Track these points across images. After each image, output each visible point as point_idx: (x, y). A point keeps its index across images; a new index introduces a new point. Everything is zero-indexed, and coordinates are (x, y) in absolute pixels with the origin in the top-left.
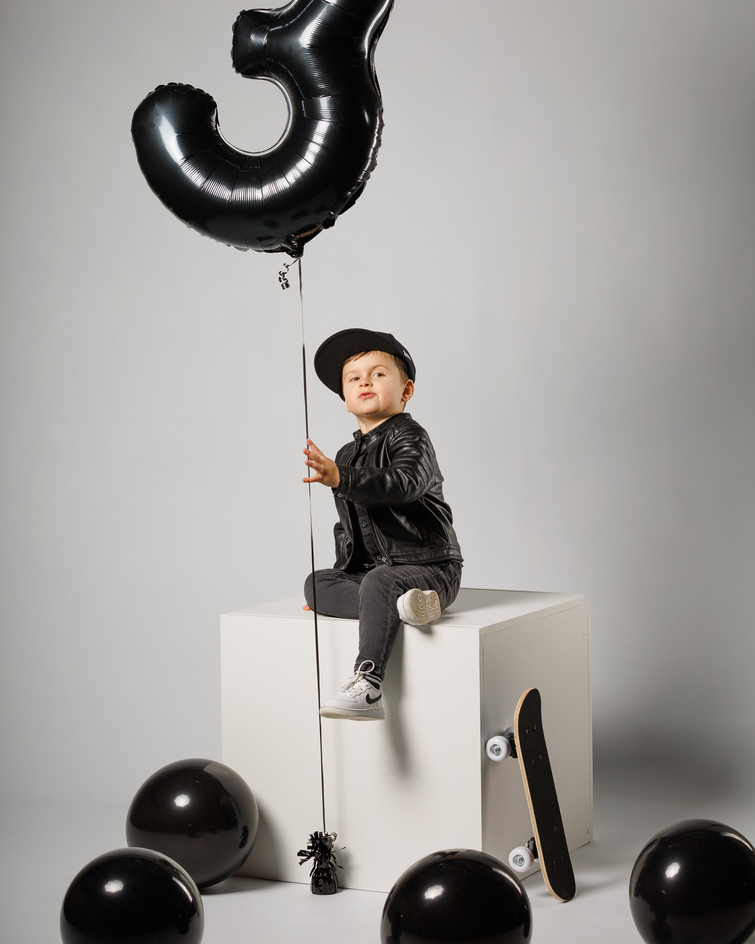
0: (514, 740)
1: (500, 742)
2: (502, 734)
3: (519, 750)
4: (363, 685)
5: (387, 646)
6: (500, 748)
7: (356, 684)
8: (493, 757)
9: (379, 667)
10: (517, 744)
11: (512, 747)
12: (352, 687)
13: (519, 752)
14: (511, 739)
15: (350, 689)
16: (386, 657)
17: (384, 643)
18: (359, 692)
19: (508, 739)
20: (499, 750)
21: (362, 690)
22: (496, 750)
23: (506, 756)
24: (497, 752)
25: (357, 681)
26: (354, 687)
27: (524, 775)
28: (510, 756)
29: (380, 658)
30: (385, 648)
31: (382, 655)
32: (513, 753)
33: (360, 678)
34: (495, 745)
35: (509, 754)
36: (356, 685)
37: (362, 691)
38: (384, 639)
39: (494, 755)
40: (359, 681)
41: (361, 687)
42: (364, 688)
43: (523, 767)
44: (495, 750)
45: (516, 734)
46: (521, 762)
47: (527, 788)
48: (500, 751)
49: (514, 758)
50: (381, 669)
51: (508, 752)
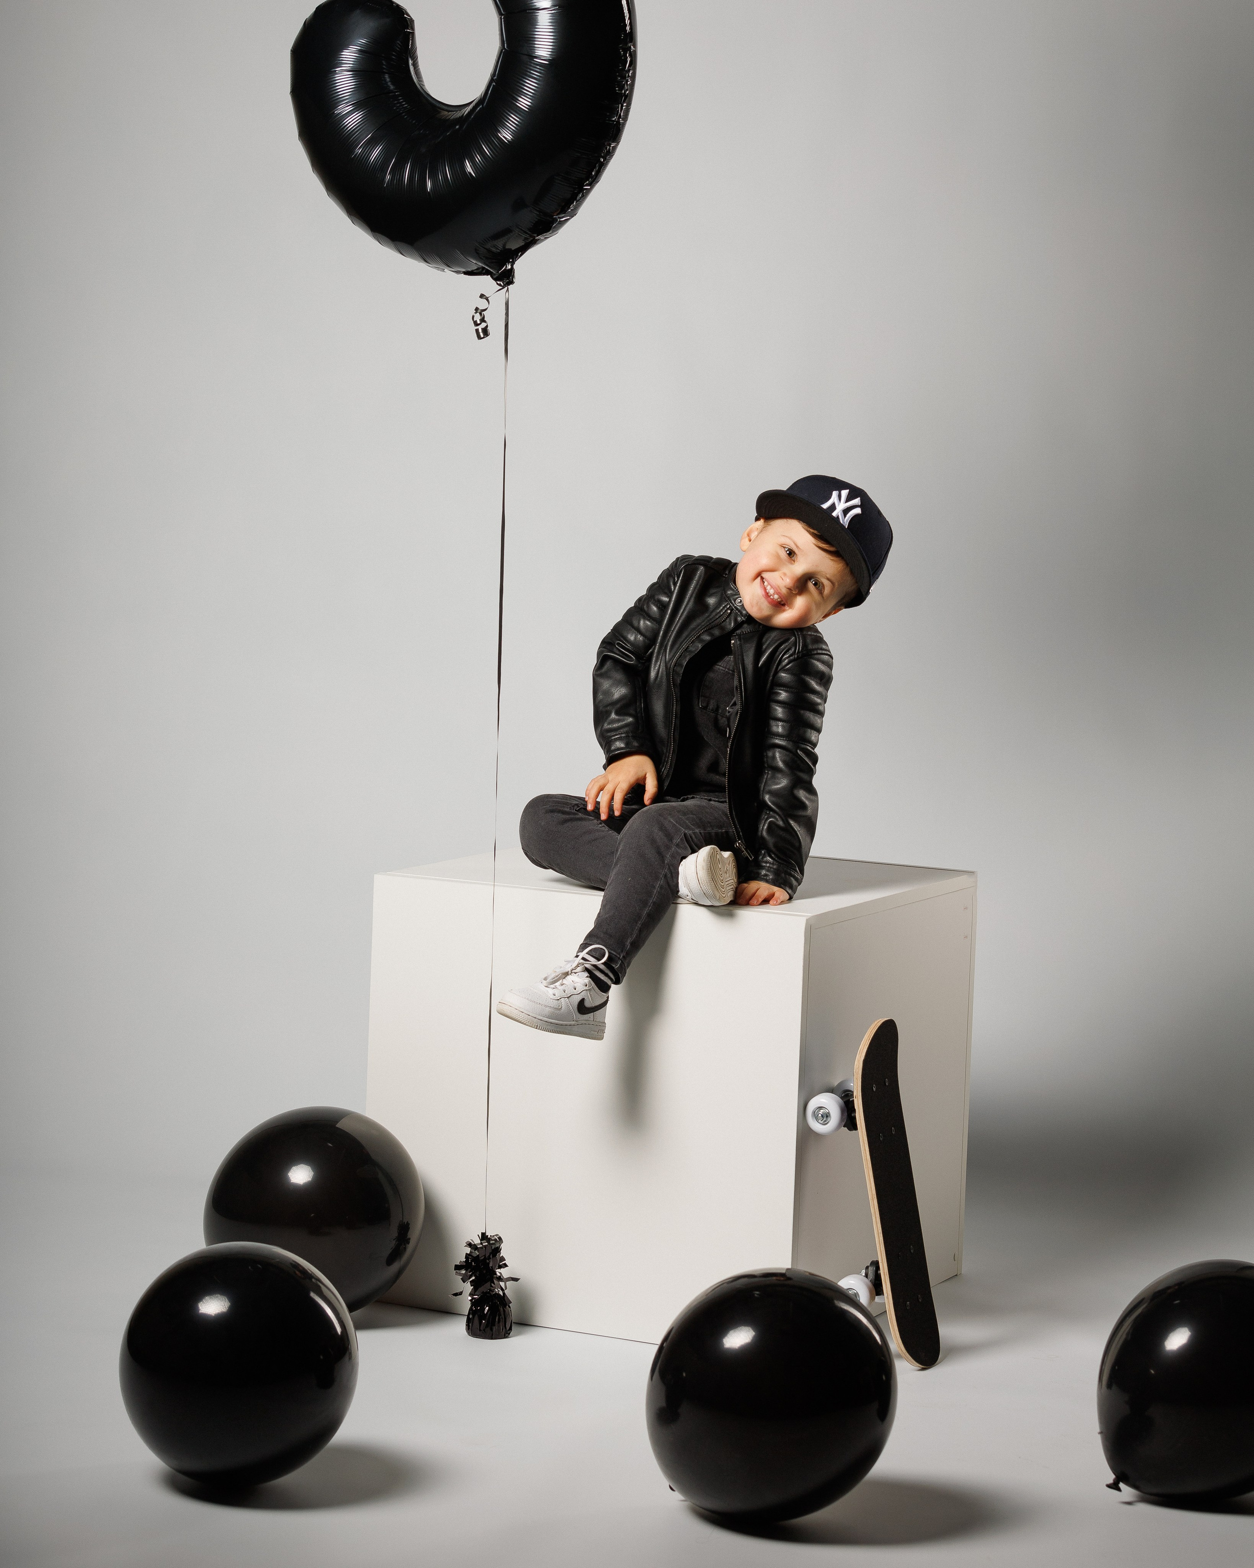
0: (853, 1100)
1: (829, 1102)
2: (831, 1090)
3: (860, 1117)
4: (580, 981)
5: (640, 928)
6: (829, 1113)
7: (570, 976)
8: (816, 1126)
9: (619, 958)
10: (858, 1107)
11: (848, 1112)
12: (561, 981)
13: (860, 1120)
14: (847, 1099)
15: (558, 984)
16: (636, 946)
17: (636, 923)
18: (569, 992)
19: (842, 1098)
20: (827, 1116)
21: (575, 989)
22: (822, 1116)
23: (838, 1127)
24: (825, 1119)
25: (573, 972)
26: (565, 981)
27: (867, 1159)
28: (844, 1126)
29: (625, 945)
30: (635, 932)
31: (629, 941)
32: (850, 1123)
33: (579, 969)
34: (821, 1108)
35: (844, 1123)
36: (569, 978)
37: (575, 992)
38: (639, 917)
39: (819, 1124)
40: (575, 973)
41: (576, 985)
42: (580, 987)
43: (866, 1145)
44: (820, 1115)
45: (857, 1092)
46: (863, 1137)
47: (872, 1182)
48: (829, 1118)
49: (850, 1129)
50: (622, 961)
51: (842, 1119)
